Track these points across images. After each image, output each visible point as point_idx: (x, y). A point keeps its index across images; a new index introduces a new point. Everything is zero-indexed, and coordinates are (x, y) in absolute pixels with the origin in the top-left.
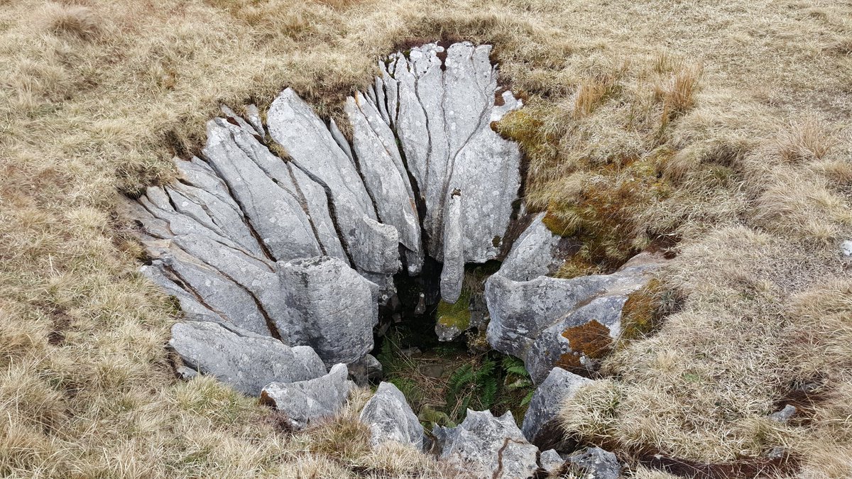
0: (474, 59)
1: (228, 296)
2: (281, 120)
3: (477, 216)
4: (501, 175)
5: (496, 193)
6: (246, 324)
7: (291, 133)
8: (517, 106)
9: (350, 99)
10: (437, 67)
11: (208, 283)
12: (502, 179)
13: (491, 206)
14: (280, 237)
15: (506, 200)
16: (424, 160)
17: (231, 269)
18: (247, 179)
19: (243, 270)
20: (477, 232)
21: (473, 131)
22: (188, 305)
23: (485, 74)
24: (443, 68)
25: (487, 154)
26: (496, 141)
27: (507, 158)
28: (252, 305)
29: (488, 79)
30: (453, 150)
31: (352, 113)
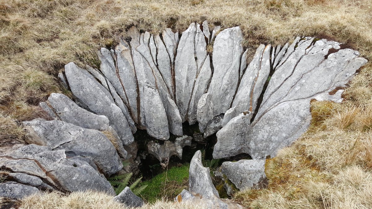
0: (350, 63)
1: (128, 78)
2: (221, 37)
3: (266, 137)
4: (294, 129)
5: (284, 135)
6: (129, 91)
7: (221, 45)
8: (338, 101)
9: (263, 46)
10: (323, 55)
11: (124, 68)
12: (293, 131)
13: (277, 139)
14: (179, 79)
15: (285, 142)
16: (269, 94)
17: (138, 71)
18: (183, 50)
19: (142, 74)
20: (261, 144)
21: (305, 97)
22: (104, 67)
23: (347, 74)
24: (326, 57)
25: (296, 113)
26: (305, 109)
27: (303, 122)
28: (134, 87)
29: (346, 78)
30: (285, 99)
31: (258, 53)
